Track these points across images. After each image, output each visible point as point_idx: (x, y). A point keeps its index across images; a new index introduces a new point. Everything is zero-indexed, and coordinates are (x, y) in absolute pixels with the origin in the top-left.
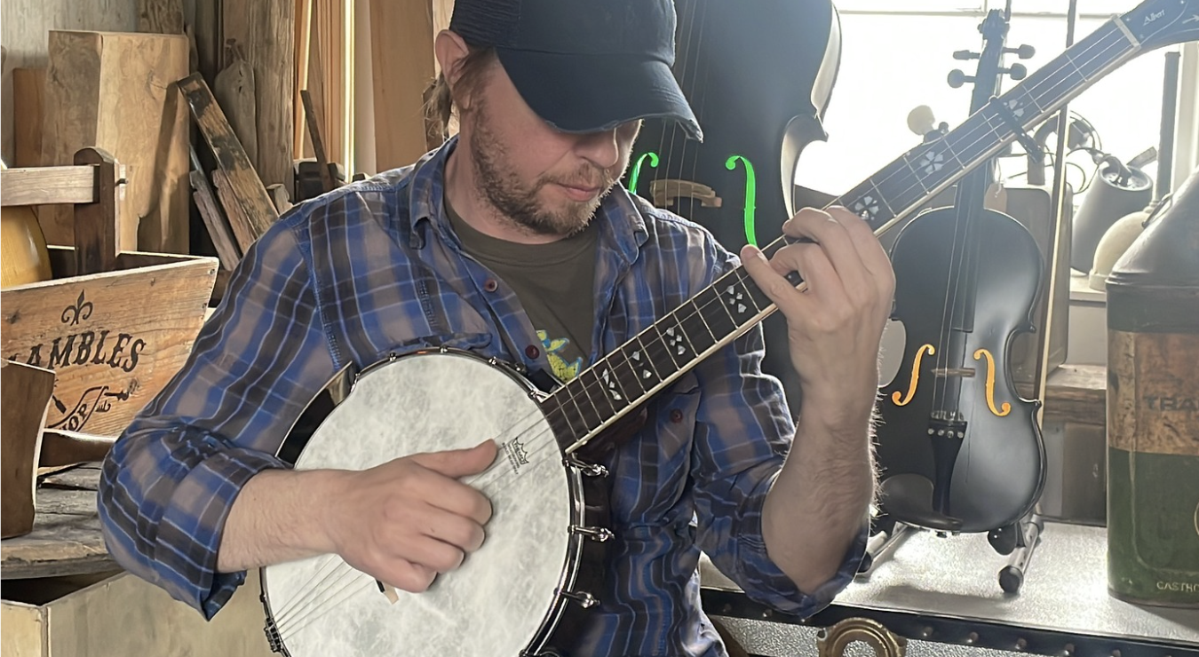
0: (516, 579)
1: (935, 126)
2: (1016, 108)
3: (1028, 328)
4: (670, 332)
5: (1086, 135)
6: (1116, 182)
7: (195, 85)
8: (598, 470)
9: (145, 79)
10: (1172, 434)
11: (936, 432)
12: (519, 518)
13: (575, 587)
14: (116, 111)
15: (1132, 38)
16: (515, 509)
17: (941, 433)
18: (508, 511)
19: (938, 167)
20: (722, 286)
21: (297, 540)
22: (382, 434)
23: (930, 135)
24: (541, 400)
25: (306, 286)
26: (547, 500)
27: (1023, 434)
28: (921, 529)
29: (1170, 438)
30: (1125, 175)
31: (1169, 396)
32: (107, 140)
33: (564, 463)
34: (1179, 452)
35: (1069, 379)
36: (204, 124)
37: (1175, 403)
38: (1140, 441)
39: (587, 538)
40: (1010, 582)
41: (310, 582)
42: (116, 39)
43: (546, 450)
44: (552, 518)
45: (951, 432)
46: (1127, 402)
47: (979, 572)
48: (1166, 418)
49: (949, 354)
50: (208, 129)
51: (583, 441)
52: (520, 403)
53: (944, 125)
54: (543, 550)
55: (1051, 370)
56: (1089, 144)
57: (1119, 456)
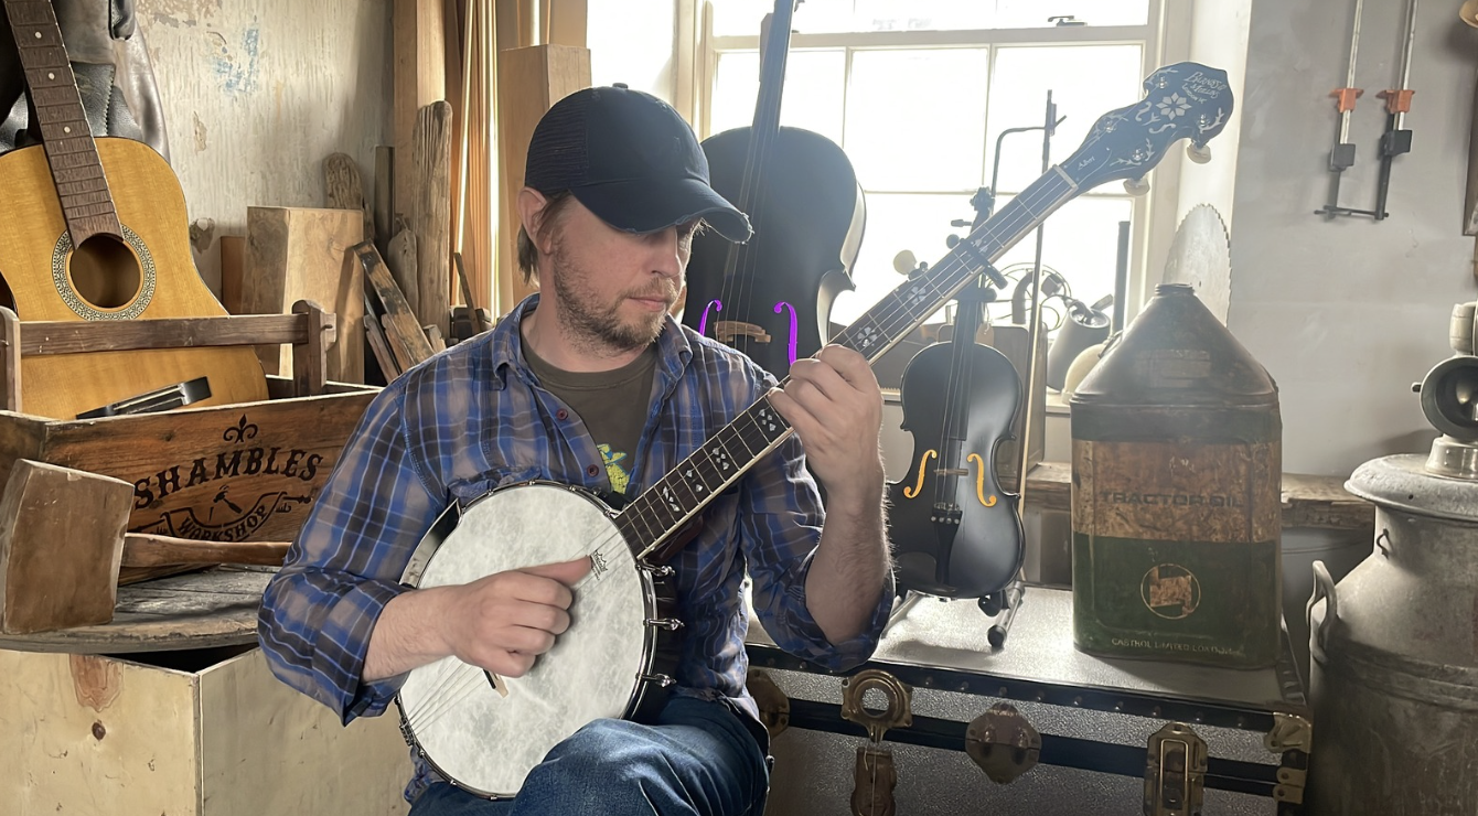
0: (604, 669)
1: (917, 266)
2: (981, 246)
3: (1010, 437)
4: (716, 451)
5: (1059, 285)
6: (1082, 321)
7: (367, 249)
8: (666, 570)
9: (327, 244)
10: (1123, 522)
11: (938, 519)
12: (603, 617)
13: (654, 670)
14: (302, 269)
15: (1070, 181)
16: (599, 609)
17: (942, 520)
18: (593, 612)
19: (923, 299)
20: (755, 411)
21: (420, 648)
22: (486, 556)
23: (914, 273)
24: (615, 517)
25: (398, 430)
26: (625, 599)
27: (1006, 522)
28: (926, 596)
29: (1121, 525)
30: (1089, 316)
31: (1120, 491)
32: (293, 292)
33: (637, 568)
34: (1128, 536)
35: (1045, 474)
36: (374, 278)
37: (1125, 498)
38: (1098, 527)
39: (660, 628)
40: (996, 638)
41: (435, 684)
42: (301, 213)
43: (620, 559)
44: (630, 614)
45: (949, 520)
46: (1087, 497)
47: (974, 629)
48: (1118, 509)
49: (948, 458)
50: (377, 283)
51: (652, 547)
52: (597, 520)
53: (924, 265)
54: (625, 642)
55: (1030, 467)
56: (1061, 292)
57: (1082, 539)
